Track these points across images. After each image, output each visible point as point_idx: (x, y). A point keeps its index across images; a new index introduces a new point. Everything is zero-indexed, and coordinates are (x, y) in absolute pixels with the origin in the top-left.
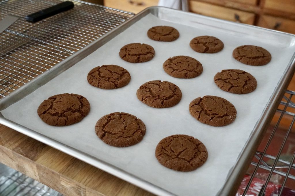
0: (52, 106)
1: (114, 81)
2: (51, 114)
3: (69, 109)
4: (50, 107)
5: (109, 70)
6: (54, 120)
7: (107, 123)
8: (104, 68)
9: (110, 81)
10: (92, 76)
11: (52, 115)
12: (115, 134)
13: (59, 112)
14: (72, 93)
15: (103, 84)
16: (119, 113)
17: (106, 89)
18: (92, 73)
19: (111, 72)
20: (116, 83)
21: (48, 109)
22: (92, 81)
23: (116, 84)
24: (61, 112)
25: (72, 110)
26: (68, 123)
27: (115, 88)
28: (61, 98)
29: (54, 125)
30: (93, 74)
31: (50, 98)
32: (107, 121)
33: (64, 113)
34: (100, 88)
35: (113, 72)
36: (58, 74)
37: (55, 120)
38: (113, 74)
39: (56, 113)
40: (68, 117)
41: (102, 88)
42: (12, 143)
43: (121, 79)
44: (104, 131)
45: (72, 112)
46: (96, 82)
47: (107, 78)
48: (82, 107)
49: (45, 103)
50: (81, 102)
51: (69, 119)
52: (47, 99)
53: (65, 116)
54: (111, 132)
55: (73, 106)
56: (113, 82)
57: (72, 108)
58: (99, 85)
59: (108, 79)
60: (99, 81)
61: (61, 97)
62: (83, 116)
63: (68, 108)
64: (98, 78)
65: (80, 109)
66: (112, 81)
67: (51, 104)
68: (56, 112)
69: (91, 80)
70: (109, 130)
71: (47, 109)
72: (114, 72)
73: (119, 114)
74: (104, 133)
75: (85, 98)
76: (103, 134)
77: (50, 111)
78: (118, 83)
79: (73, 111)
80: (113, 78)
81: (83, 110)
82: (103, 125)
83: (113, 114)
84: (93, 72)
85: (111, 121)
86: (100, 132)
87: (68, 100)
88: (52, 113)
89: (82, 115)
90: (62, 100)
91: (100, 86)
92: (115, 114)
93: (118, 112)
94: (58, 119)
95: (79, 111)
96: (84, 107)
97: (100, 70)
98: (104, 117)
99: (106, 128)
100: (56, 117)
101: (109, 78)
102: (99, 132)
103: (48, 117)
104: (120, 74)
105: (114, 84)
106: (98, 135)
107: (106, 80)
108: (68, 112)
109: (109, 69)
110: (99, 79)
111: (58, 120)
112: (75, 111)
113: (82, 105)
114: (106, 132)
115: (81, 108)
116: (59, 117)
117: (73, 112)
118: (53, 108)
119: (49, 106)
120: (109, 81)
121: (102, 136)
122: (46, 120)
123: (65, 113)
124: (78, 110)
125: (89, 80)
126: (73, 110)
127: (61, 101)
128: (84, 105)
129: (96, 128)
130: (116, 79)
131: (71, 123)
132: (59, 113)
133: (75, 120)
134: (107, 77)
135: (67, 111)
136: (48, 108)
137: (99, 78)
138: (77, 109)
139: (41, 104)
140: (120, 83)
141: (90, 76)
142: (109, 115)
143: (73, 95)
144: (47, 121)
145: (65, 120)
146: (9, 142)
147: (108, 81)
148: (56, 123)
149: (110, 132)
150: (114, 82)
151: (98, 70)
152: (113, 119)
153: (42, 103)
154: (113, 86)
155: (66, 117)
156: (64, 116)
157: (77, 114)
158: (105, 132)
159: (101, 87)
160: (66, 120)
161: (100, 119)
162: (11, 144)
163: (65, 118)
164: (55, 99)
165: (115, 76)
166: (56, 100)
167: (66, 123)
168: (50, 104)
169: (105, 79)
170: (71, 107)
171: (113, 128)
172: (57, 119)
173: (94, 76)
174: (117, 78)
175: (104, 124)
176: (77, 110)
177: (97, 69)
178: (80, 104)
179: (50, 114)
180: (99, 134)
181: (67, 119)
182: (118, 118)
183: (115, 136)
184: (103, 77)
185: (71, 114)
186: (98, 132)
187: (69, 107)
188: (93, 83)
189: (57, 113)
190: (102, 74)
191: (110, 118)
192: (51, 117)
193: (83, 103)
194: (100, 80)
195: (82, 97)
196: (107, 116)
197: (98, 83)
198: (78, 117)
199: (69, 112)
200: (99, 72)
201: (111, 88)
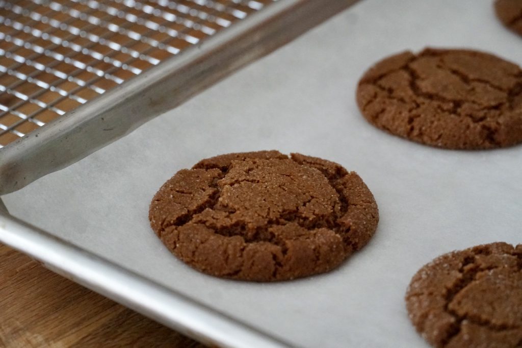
0: (214, 197)
1: (481, 114)
2: (213, 227)
3: (291, 215)
4: (207, 202)
5: (455, 72)
6: (225, 252)
7: (460, 285)
8: (434, 61)
9: (463, 114)
10: (383, 89)
11: (216, 232)
12: (504, 327)
13: (247, 219)
14: (295, 152)
15: (432, 122)
16: (510, 247)
17: (446, 147)
18: (381, 77)
19: (465, 79)
20: (490, 122)
21: (200, 209)
22: (383, 111)
23: (489, 129)
24: (258, 221)
25: (300, 217)
26: (287, 268)
27: (487, 144)
28: (250, 170)
29: (226, 272)
30: (383, 82)
31: (203, 165)
32: (460, 275)
33: (270, 230)
34: (418, 142)
35: (474, 80)
36: (231, 68)
37: (230, 252)
38: (473, 89)
39: (232, 226)
40: (284, 244)
41: (424, 143)
42: (40, 338)
43: (511, 108)
44: (453, 313)
45: (302, 225)
46: (400, 113)
47: (449, 101)
48: (345, 208)
49: (182, 183)
50: (339, 191)
51: (289, 253)
52: (189, 167)
53: (272, 238)
54: (484, 317)
55: (304, 205)
56: (476, 120)
57: (304, 212)
58: (412, 129)
59: (451, 105)
60: (414, 112)
61: (249, 164)
62: (350, 247)
63: (284, 211)
64: (407, 99)
65: (336, 217)
66: (471, 116)
67: (210, 191)
68: (234, 221)
69: (376, 106)
70: (475, 311)
71: (194, 207)
72: (479, 80)
73: (512, 251)
74: (452, 320)
75: (355, 176)
76: (451, 325)
77: (207, 215)
78: (498, 123)
79: (307, 222)
80: (474, 102)
81: (348, 220)
82: (444, 291)
83: (483, 250)
84: (383, 71)
85: (479, 274)
86: (435, 316)
87: (282, 180)
88: (219, 225)
89: (347, 241)
90: (256, 174)
91: (416, 132)
92: (494, 250)
93: (504, 244)
94: (243, 250)
95: (333, 223)
96: (353, 211)
97: (414, 66)
98: (445, 257)
99: (459, 303)
100: (237, 241)
101: (457, 104)
102: (431, 317)
103: (198, 238)
104: (505, 87)
105: (484, 127)
106: (427, 329)
107: (443, 111)
108: (284, 224)
109: (455, 67)
110: (415, 101)
111: (245, 252)
112: (315, 225)
113: (345, 202)
114: (465, 317)
115: (339, 214)
116: (247, 241)
117: (309, 229)
118: (218, 205)
119: (202, 197)
120: (459, 115)
121: (445, 335)
122: (192, 247)
123: (274, 229)
124: (328, 221)
125: (370, 102)
126: (306, 218)
127: (253, 181)
128: (350, 201)
129: (414, 299)
130: (490, 108)
131: (296, 274)
132: (250, 225)
133: (318, 258)
134: (448, 95)
135: (282, 220)
136: (200, 202)
137: (414, 97)
138: (323, 216)
139: (166, 185)
140: (507, 126)
141: (371, 89)
142: (465, 252)
143: (302, 159)
144: (194, 253)
145: (275, 257)
146: (28, 334)
147: (454, 111)
148: (234, 266)
149: (479, 318)
150: (482, 119)
151: (406, 68)
152: (489, 268)
153: (171, 181)
154: (478, 137)
155: (277, 244)
156: (270, 241)
157: (325, 236)
158: (460, 320)
159: (421, 134)
160: (280, 256)
161: (427, 266)
162: (34, 342)
163: (277, 249)
164: (225, 170)
165: (486, 97)
166: (232, 173)
167: (276, 269)
168: (207, 188)
169: (439, 107)
170: (297, 208)
171: (491, 304)
172: (238, 249)
173: (391, 91)
174: (493, 103)
175: (450, 284)
176: (323, 222)
177: (402, 63)
178: (336, 197)
179: (208, 227)
180: (428, 323)
181: (285, 251)
182: (512, 267)
183: (505, 336)
184: (430, 96)
185: (300, 236)
186: (425, 316)
187: (292, 207)
188: (384, 118)
189: (237, 224)
190: (425, 85)
191: (470, 266)
192: (212, 237)
193: (346, 192)
194: (418, 106)
195: (340, 171)
196: (455, 255)
197: (411, 120)
198: (331, 250)
199: (291, 227)
200: (414, 75)
201: (465, 144)
